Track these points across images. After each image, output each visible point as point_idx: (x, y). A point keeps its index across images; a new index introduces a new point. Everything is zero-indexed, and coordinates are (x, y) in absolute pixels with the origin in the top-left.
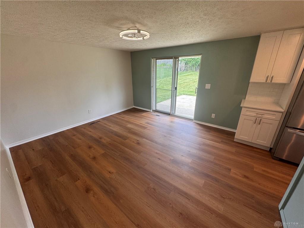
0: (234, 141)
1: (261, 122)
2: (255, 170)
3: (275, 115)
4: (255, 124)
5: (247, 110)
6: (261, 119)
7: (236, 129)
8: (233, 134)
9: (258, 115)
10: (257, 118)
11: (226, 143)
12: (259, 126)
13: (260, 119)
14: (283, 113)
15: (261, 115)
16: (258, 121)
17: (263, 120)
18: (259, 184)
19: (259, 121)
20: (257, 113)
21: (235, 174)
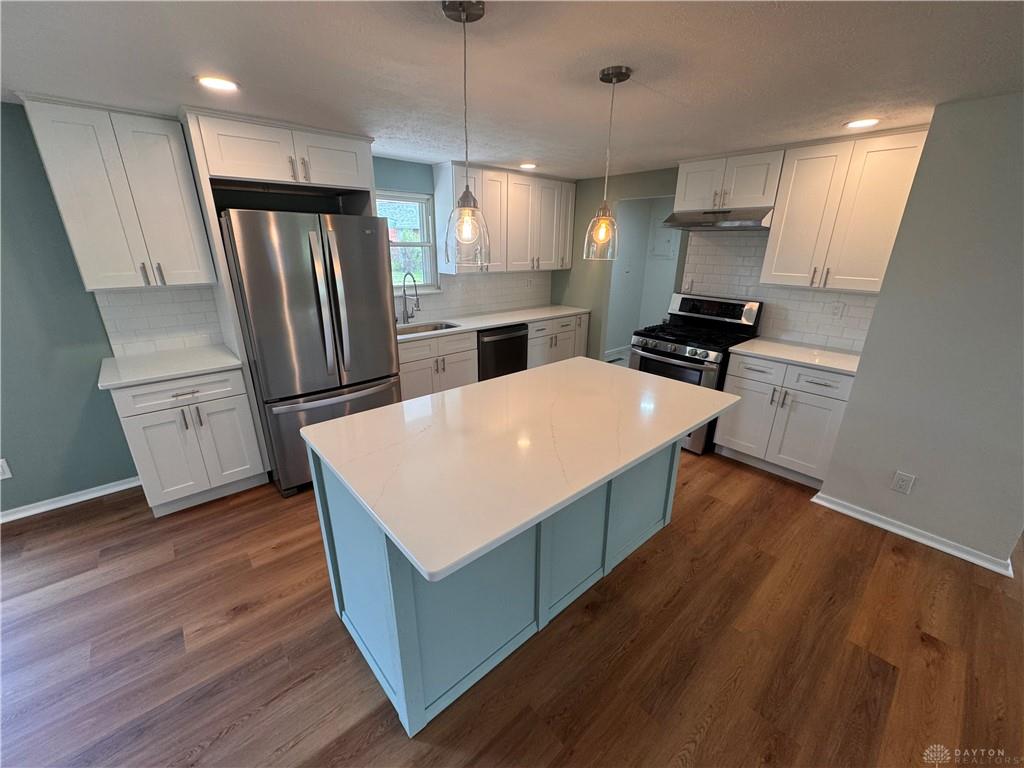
0: (156, 516)
1: (204, 417)
2: (255, 564)
3: (226, 380)
4: (187, 428)
5: (134, 396)
6: (197, 408)
7: (137, 475)
8: (137, 496)
9: (180, 398)
10: (182, 411)
11: (128, 545)
12: (204, 430)
13: (193, 407)
14: (241, 369)
15: (190, 396)
16: (193, 418)
17: (205, 409)
18: (280, 596)
19: (194, 414)
20: (174, 393)
21: (205, 631)
